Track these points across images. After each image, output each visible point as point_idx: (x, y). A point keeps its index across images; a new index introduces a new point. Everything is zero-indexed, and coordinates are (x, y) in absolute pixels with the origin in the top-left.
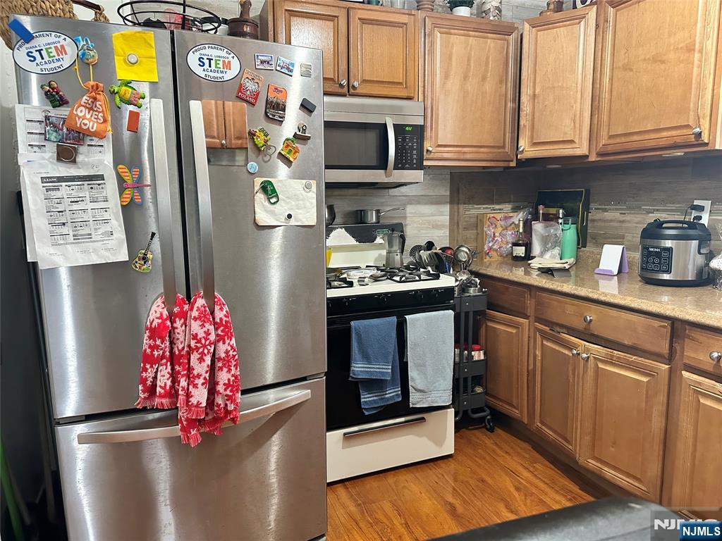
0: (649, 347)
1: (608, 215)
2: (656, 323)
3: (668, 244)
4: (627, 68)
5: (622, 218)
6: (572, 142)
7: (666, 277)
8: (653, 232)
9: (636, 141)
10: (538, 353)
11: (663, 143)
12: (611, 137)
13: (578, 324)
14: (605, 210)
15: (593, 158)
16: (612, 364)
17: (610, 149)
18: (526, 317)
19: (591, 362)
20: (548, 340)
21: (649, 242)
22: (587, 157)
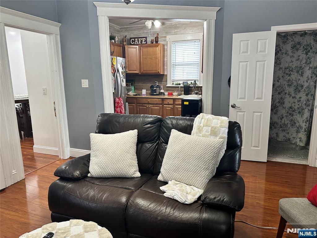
0: (159, 103)
1: (139, 84)
2: (160, 99)
3: (155, 88)
4: (146, 59)
5: (142, 85)
6: (136, 70)
7: (155, 94)
8: (152, 87)
9: (148, 72)
10: (138, 109)
11: (153, 72)
12: (143, 70)
13: (147, 102)
14: (138, 83)
15: (140, 74)
16: (153, 107)
17: (144, 72)
18: (134, 103)
19: (150, 108)
20: (140, 106)
21: (152, 88)
22: (138, 73)
